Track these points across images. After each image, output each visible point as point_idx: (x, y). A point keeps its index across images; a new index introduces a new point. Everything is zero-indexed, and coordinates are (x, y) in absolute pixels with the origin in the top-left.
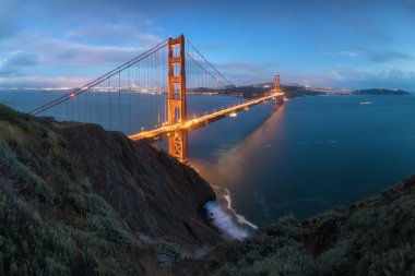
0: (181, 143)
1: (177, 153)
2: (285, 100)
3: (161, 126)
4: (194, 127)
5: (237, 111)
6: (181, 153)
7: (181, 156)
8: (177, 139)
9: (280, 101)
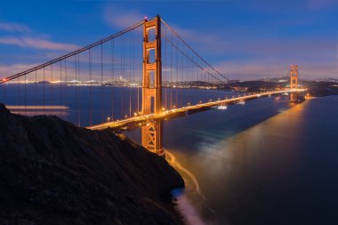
0: (155, 133)
1: (151, 143)
2: (308, 97)
3: (133, 116)
4: (171, 116)
5: (229, 104)
6: (155, 142)
7: (155, 146)
8: (151, 129)
9: (299, 98)
